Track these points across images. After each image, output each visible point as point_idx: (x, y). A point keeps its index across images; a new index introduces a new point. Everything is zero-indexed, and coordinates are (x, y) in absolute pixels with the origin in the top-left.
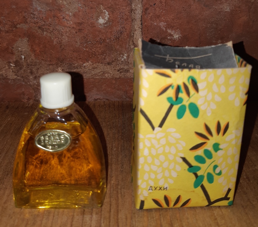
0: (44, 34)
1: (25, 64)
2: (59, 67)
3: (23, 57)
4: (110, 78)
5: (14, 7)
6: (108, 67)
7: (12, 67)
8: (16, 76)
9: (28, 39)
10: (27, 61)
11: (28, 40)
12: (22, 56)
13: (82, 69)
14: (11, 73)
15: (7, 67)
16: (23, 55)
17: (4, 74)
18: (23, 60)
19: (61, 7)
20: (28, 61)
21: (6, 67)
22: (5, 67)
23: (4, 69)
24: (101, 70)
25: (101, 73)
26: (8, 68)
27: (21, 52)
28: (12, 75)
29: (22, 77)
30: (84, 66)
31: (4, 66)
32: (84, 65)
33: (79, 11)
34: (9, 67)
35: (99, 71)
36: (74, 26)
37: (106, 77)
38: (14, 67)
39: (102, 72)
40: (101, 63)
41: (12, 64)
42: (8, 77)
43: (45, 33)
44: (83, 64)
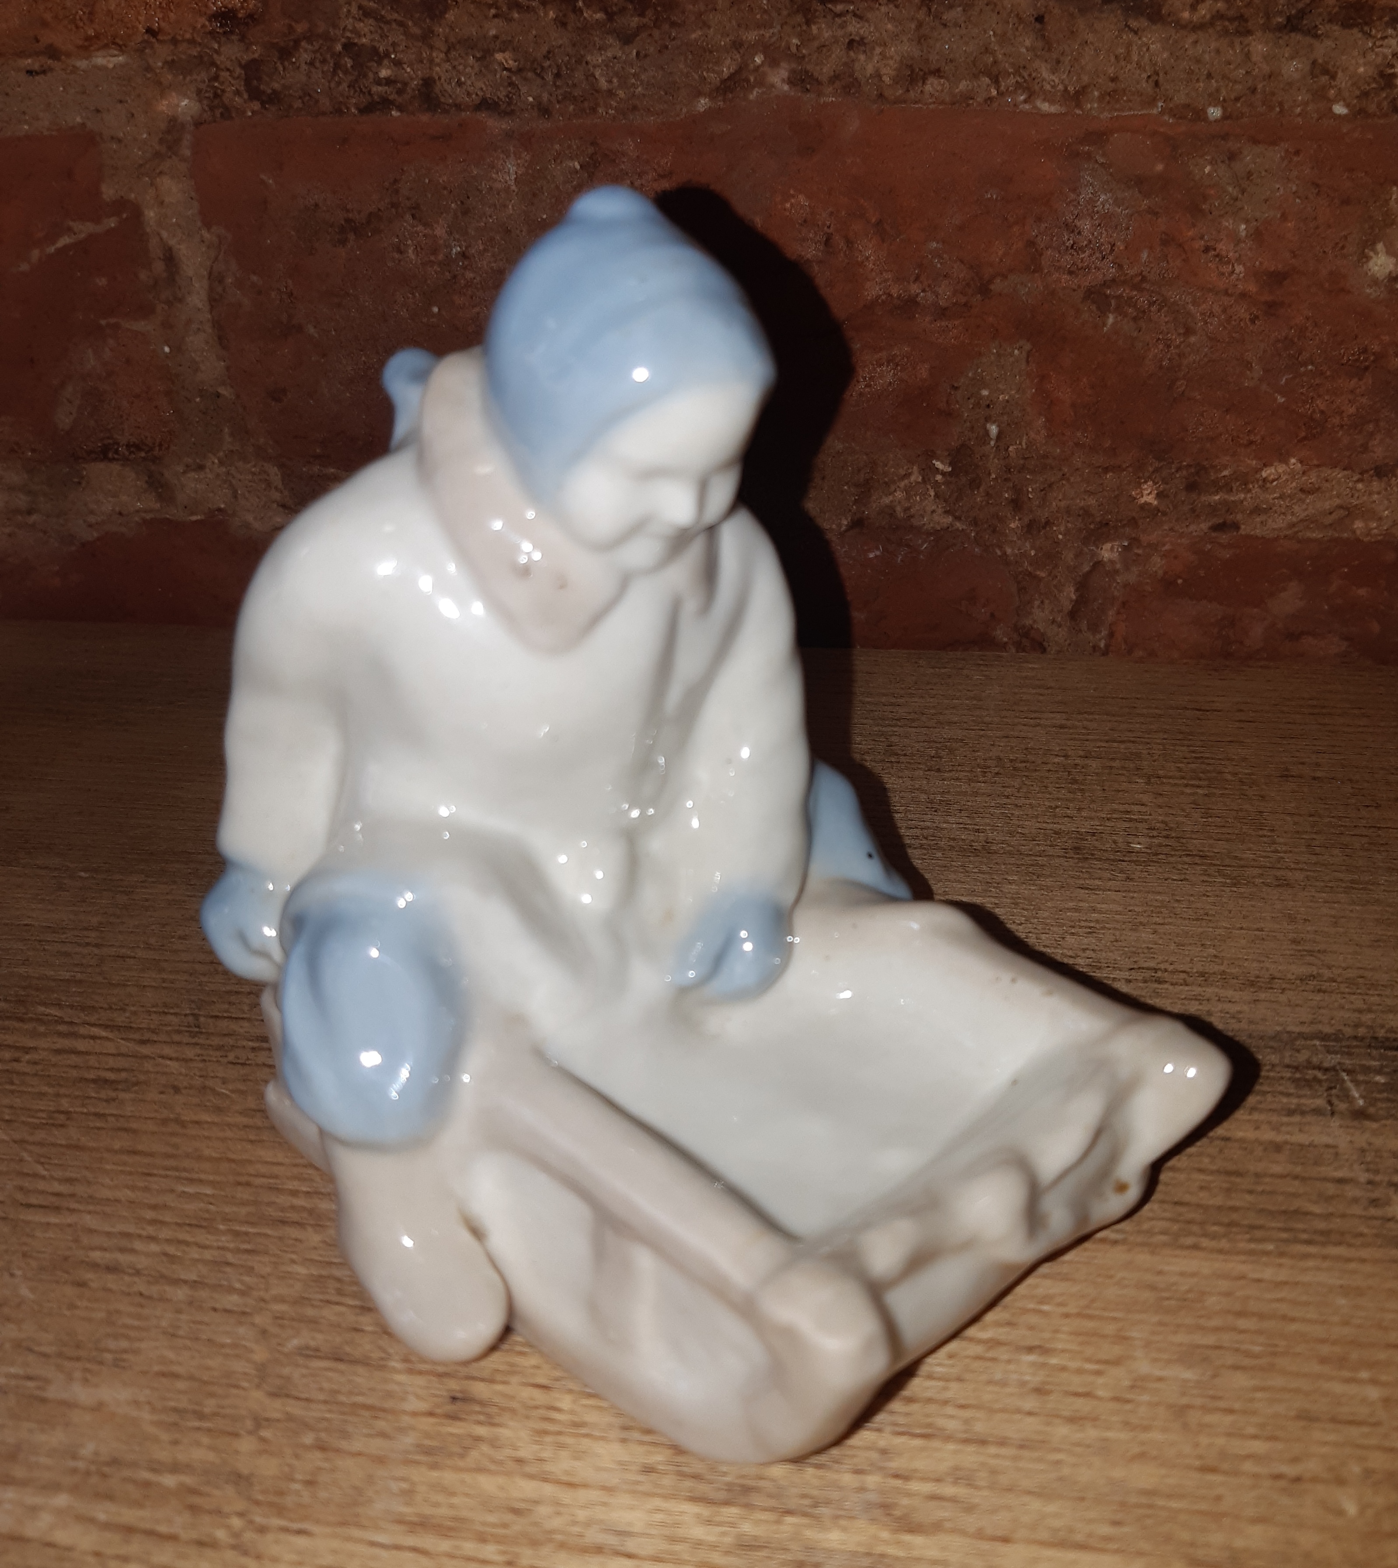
0: (1104, 325)
1: (994, 465)
2: (1146, 482)
3: (994, 429)
4: (1375, 542)
5: (992, 194)
6: (1376, 485)
7: (939, 477)
8: (950, 519)
9: (1028, 346)
10: (1007, 450)
11: (1029, 353)
12: (988, 425)
13: (1250, 491)
14: (930, 504)
15: (916, 477)
16: (994, 422)
17: (898, 509)
18: (992, 443)
19: (1205, 198)
20: (1011, 449)
21: (913, 478)
22: (910, 474)
23: (902, 484)
24: (1338, 501)
25: (1334, 516)
26: (920, 479)
27: (988, 406)
28: (933, 512)
29: (975, 522)
30: (1265, 480)
31: (902, 472)
32: (1264, 474)
33: (1284, 217)
34: (923, 479)
35: (1327, 505)
36: (1252, 288)
37: (1358, 532)
38: (943, 474)
39: (1342, 511)
40: (1344, 469)
41: (942, 462)
42: (915, 522)
43: (1111, 319)
44: (1259, 470)
